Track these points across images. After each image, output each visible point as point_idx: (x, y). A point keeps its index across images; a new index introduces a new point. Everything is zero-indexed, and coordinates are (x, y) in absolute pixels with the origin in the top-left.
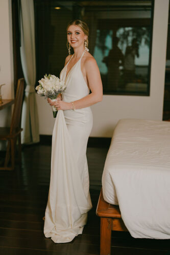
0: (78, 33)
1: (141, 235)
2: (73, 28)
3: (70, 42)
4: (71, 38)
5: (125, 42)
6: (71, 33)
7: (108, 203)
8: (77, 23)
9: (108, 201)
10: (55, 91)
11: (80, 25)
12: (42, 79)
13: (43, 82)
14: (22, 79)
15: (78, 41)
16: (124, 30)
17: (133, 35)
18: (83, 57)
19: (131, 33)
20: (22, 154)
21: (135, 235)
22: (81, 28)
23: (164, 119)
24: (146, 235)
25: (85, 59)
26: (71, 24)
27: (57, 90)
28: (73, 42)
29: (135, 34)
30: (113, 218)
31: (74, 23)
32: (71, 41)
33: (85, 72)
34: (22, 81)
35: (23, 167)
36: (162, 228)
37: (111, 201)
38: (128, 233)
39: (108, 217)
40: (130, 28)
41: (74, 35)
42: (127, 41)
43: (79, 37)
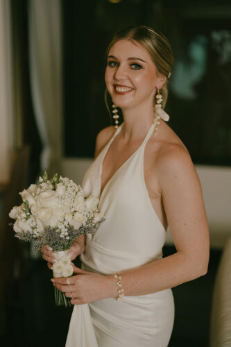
0: (139, 67)
2: (125, 49)
3: (110, 88)
4: (114, 78)
6: (117, 64)
8: (140, 36)
10: (70, 229)
11: (149, 43)
12: (32, 187)
13: (36, 195)
15: (134, 89)
18: (151, 141)
22: (151, 52)
25: (156, 146)
26: (122, 35)
27: (77, 227)
28: (119, 89)
31: (131, 33)
32: (115, 86)
33: (155, 186)
41: (123, 71)
43: (138, 77)
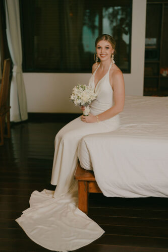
1: (113, 194)
5: (114, 20)
6: (101, 48)
7: (85, 170)
8: (106, 39)
9: (84, 168)
14: (8, 59)
16: (114, 9)
17: (122, 14)
19: (120, 12)
20: (12, 130)
21: (107, 194)
23: (145, 95)
24: (117, 194)
29: (124, 13)
30: (89, 182)
32: (101, 55)
34: (7, 62)
35: (13, 142)
36: (131, 188)
37: (87, 167)
38: (102, 194)
39: (84, 181)
40: (119, 8)
42: (117, 19)
